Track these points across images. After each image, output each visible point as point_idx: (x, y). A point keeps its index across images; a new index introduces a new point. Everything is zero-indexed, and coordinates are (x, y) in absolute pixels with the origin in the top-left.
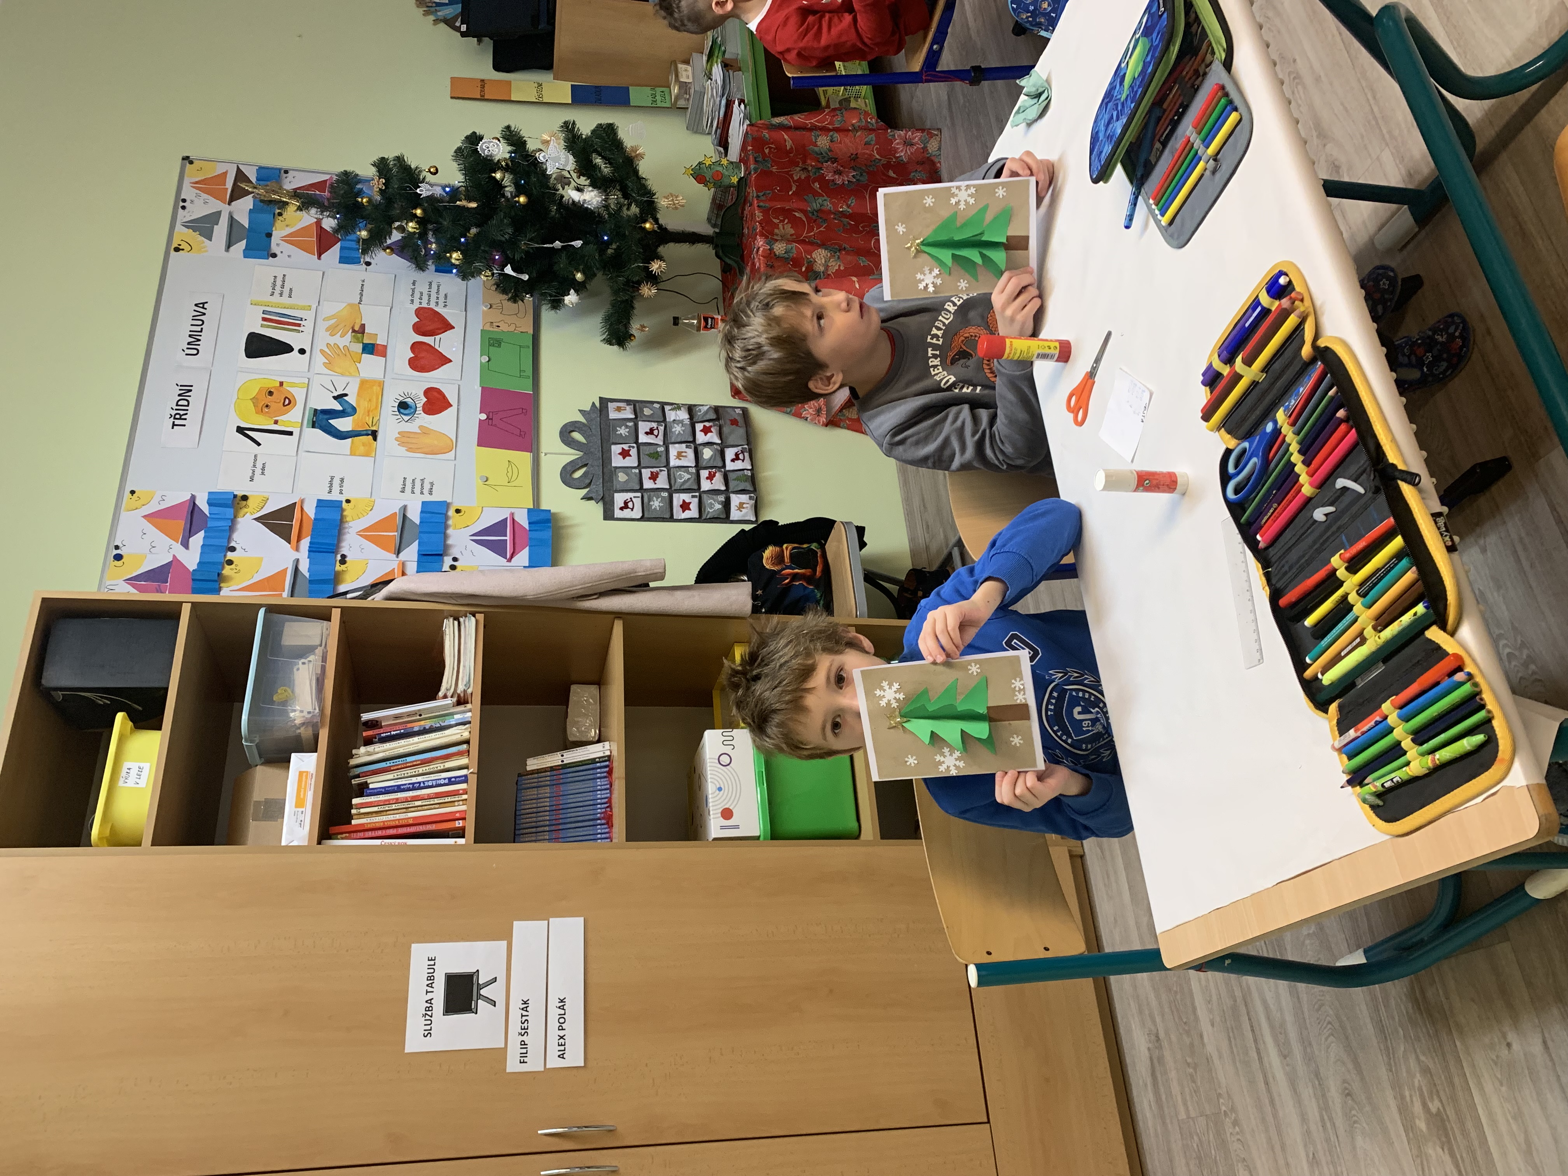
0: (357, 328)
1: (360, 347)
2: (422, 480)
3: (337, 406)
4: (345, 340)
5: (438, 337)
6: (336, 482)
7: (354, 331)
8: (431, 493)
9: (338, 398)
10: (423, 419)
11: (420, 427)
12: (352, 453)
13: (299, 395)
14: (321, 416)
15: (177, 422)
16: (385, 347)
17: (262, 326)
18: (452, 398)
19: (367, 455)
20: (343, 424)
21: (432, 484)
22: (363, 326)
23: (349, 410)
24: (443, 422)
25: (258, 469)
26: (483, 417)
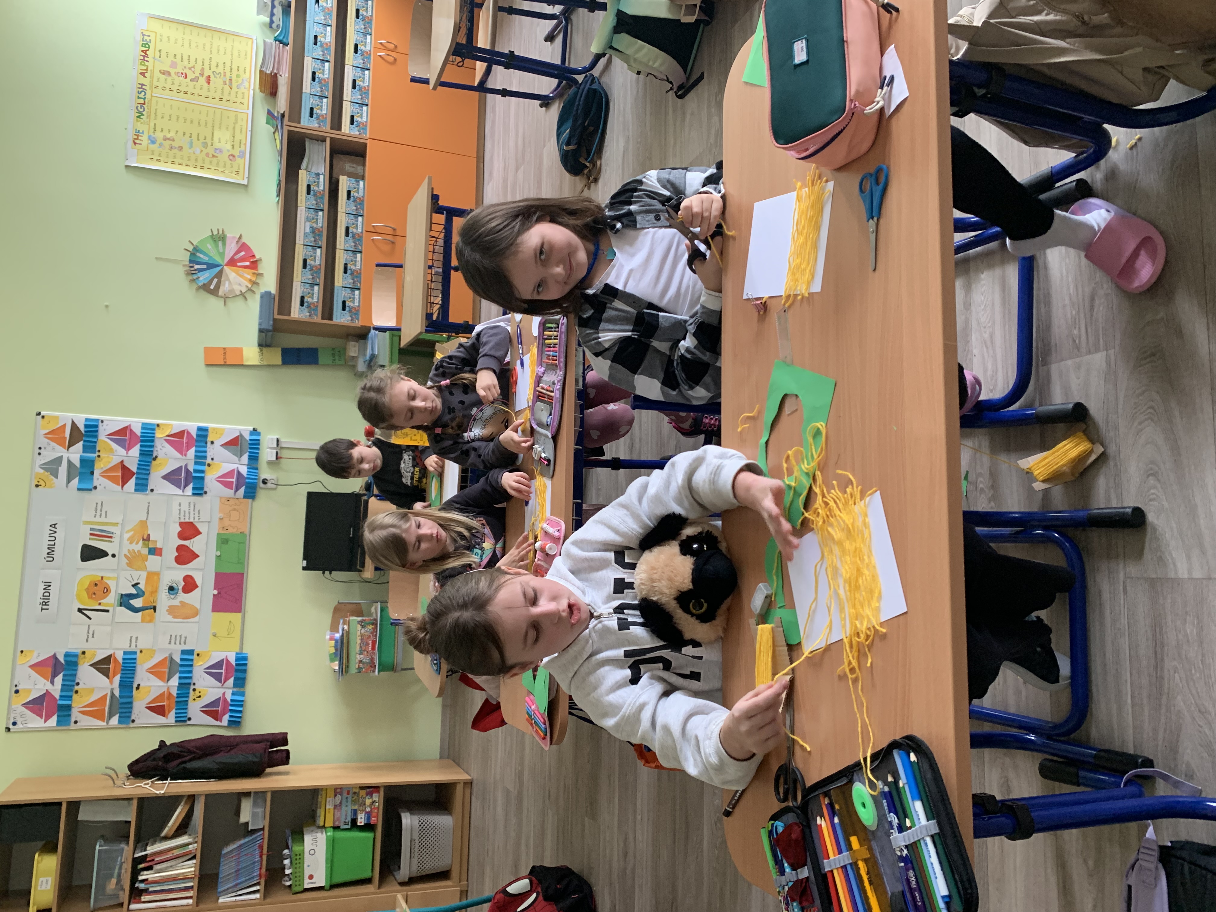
0: (145, 537)
1: (147, 550)
2: (181, 636)
3: (133, 591)
4: (138, 547)
5: (192, 540)
6: (134, 640)
7: (144, 540)
8: (185, 643)
9: (135, 585)
10: (182, 597)
11: (181, 602)
12: (143, 621)
13: (112, 584)
14: (126, 599)
15: (44, 607)
16: (161, 549)
17: (90, 539)
18: (199, 582)
19: (151, 621)
20: (137, 603)
21: (186, 638)
22: (149, 535)
23: (140, 593)
24: (193, 598)
25: (91, 634)
26: (216, 592)
